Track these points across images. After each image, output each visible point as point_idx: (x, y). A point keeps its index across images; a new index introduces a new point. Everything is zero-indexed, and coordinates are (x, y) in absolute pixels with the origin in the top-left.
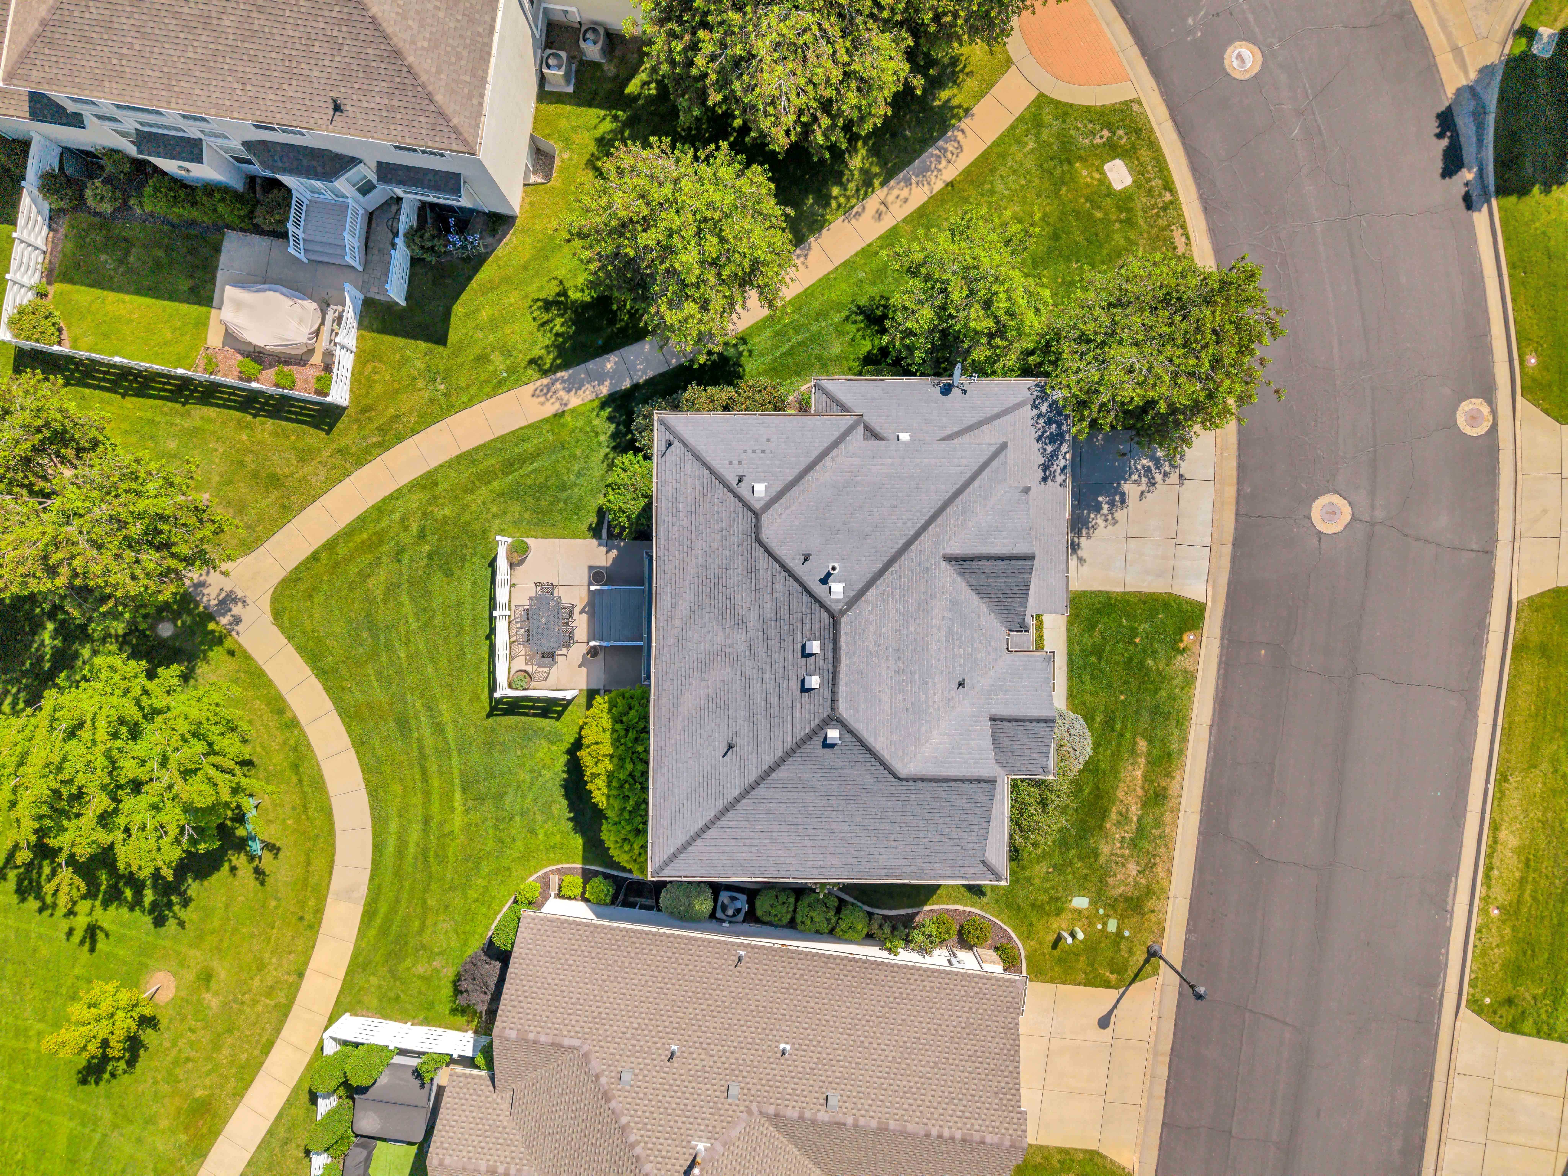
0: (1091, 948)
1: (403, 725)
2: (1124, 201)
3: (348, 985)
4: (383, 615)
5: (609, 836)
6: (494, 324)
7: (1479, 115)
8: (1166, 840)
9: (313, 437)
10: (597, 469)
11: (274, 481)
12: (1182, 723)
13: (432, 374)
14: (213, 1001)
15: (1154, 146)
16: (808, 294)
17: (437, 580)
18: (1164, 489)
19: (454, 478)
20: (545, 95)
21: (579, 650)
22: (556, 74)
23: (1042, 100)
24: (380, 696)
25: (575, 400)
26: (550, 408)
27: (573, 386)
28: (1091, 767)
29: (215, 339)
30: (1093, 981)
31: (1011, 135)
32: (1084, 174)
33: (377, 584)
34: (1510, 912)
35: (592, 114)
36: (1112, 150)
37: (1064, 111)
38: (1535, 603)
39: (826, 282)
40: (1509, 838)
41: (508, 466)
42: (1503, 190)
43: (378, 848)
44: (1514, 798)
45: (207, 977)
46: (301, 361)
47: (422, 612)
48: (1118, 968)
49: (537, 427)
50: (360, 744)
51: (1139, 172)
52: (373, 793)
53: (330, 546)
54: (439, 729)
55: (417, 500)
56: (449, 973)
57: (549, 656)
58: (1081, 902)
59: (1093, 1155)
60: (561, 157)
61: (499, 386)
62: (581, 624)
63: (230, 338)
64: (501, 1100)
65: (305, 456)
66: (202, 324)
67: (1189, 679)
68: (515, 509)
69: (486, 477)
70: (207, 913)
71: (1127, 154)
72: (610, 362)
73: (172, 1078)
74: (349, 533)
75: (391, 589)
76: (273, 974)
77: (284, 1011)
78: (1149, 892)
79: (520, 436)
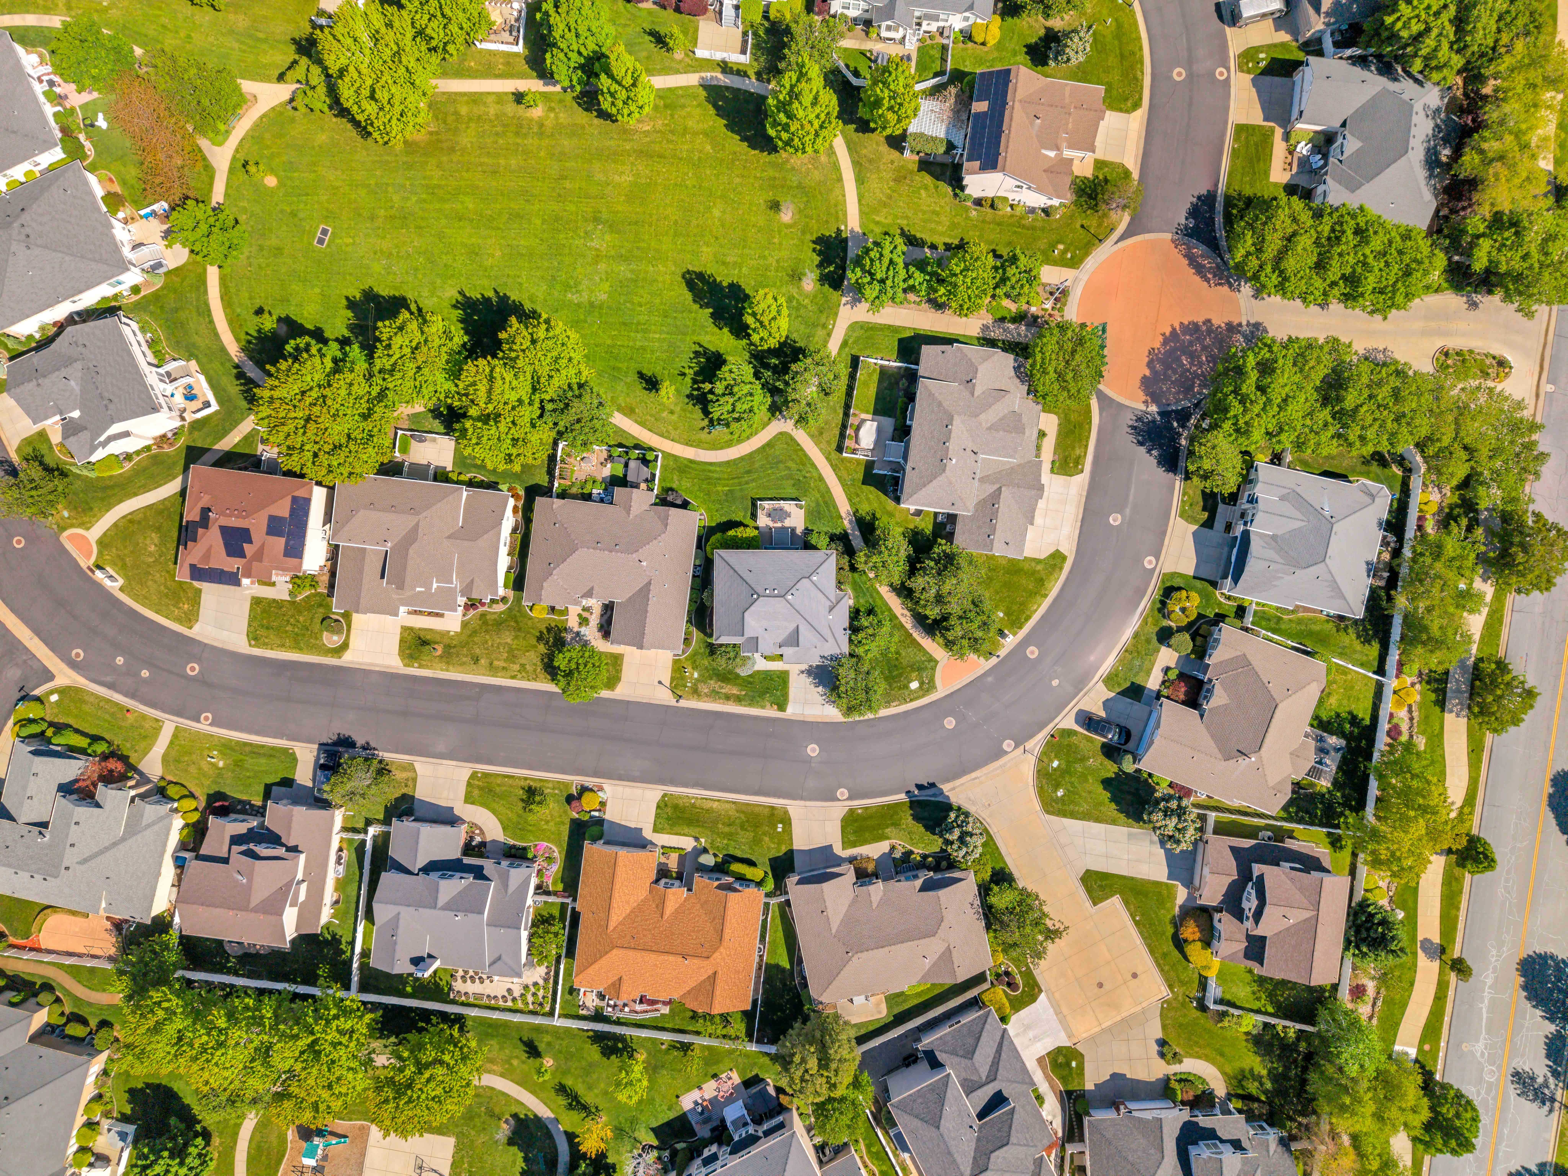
0: (683, 678)
1: (749, 472)
2: (906, 687)
3: (670, 455)
4: (781, 466)
5: (718, 535)
6: (868, 499)
7: (934, 795)
8: (715, 701)
9: (834, 446)
10: (825, 529)
11: (821, 434)
12: (750, 705)
13: (853, 480)
14: (665, 414)
15: (923, 696)
16: (878, 592)
17: (792, 482)
18: (820, 699)
19: (822, 487)
20: (936, 514)
21: (771, 524)
22: (940, 518)
23: (937, 662)
24: (757, 465)
25: (846, 522)
26: (843, 515)
27: (850, 522)
28: (738, 676)
29: (863, 416)
30: (673, 679)
31: (926, 652)
32: (914, 674)
33: (790, 464)
34: (693, 806)
35: (931, 527)
36: (922, 684)
37: (934, 669)
38: (786, 812)
39: (882, 598)
40: (715, 805)
41: (826, 503)
42: (911, 802)
43: (711, 464)
44: (727, 806)
45: (672, 412)
46: (857, 442)
47: (782, 478)
48: (676, 687)
49: (838, 511)
50: (742, 459)
51: (915, 691)
52: (728, 462)
53: (802, 450)
54: (747, 483)
55: (815, 475)
56: (674, 486)
57: (769, 515)
58: (696, 675)
59: (619, 679)
60: (917, 519)
61: (850, 500)
62: (779, 525)
63: (863, 421)
64: (647, 507)
65: (829, 443)
66: (867, 412)
67: (763, 707)
68: (813, 505)
69: (823, 496)
70: (691, 412)
71: (921, 687)
72: (857, 533)
73: (641, 401)
74: (806, 455)
75: (789, 468)
76: (673, 432)
77: (662, 435)
78: (699, 695)
79: (835, 507)
